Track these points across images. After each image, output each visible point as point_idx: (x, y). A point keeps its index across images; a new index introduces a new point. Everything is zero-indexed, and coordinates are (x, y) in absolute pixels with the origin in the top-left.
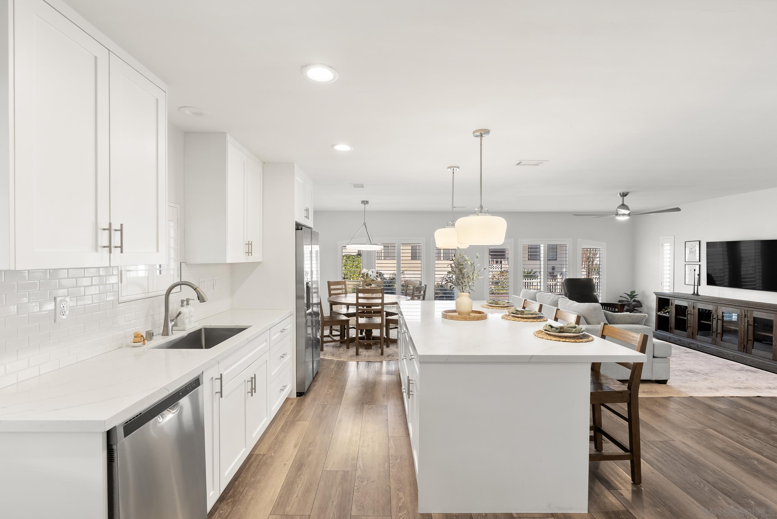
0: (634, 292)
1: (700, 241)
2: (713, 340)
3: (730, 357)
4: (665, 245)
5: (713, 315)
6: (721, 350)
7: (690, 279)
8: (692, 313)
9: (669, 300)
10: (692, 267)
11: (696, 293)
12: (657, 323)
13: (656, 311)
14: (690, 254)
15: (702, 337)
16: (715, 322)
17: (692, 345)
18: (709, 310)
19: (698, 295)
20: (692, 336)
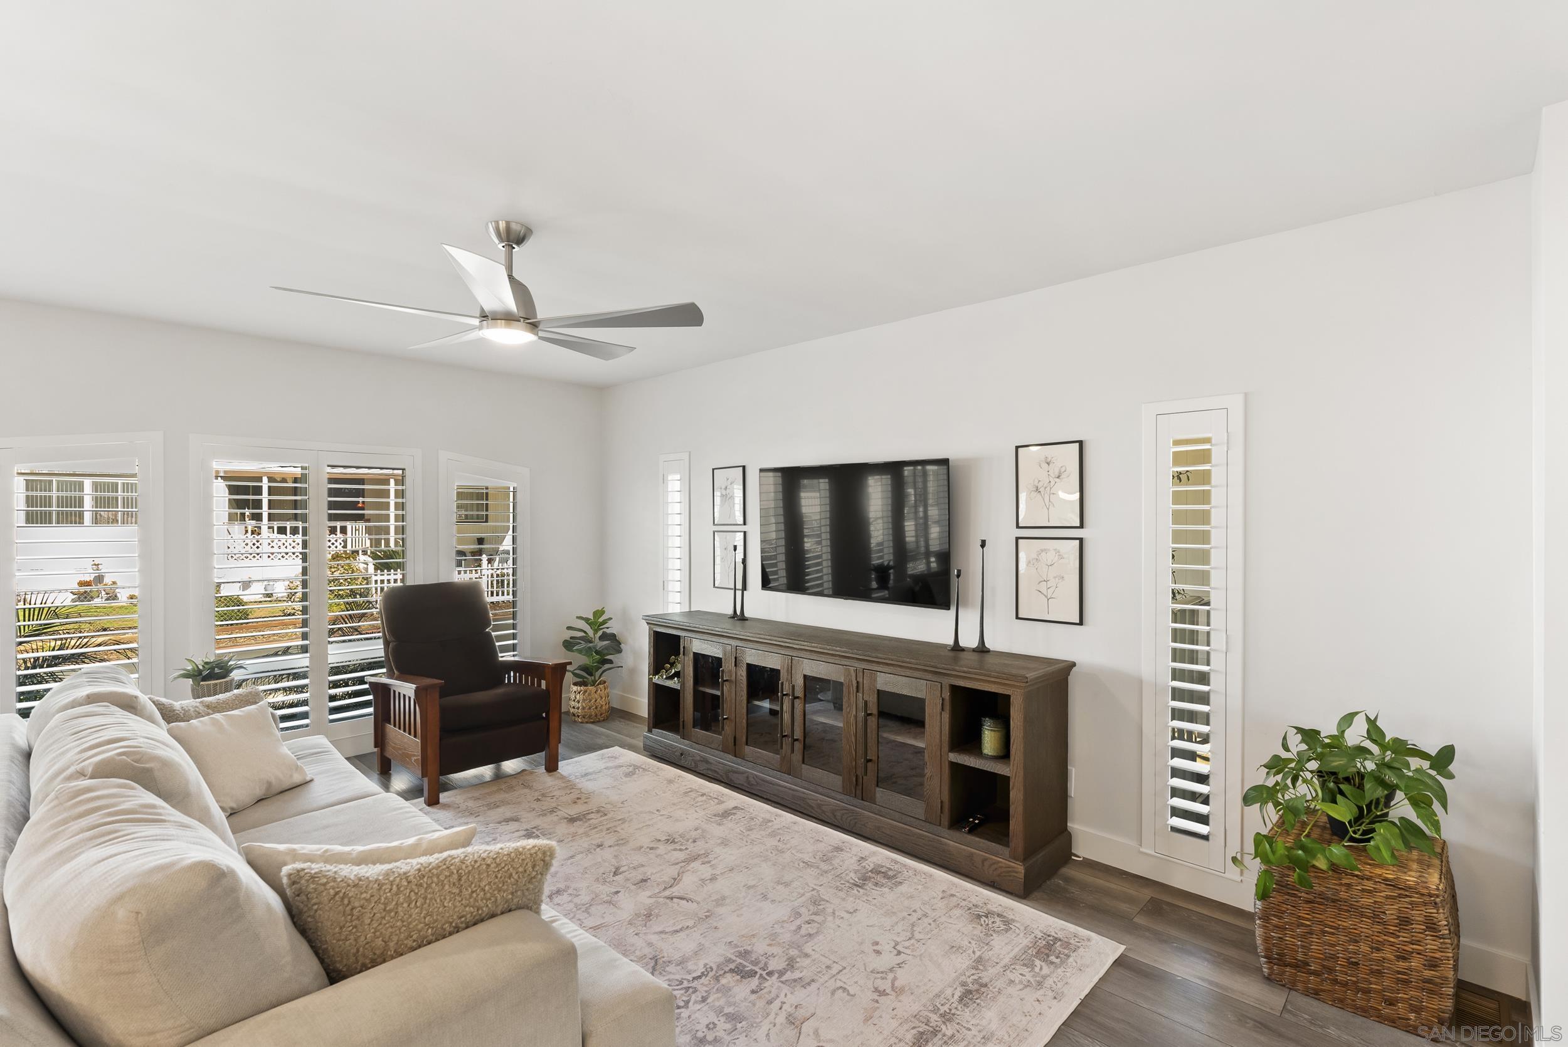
0: (602, 612)
1: (744, 467)
2: (783, 759)
3: (824, 812)
4: (670, 477)
5: (782, 683)
6: (804, 793)
7: (724, 576)
8: (733, 678)
9: (679, 637)
10: (728, 537)
11: (738, 612)
12: (651, 708)
13: (649, 672)
14: (722, 504)
15: (759, 752)
16: (786, 706)
17: (734, 777)
18: (772, 670)
19: (743, 618)
20: (734, 748)
